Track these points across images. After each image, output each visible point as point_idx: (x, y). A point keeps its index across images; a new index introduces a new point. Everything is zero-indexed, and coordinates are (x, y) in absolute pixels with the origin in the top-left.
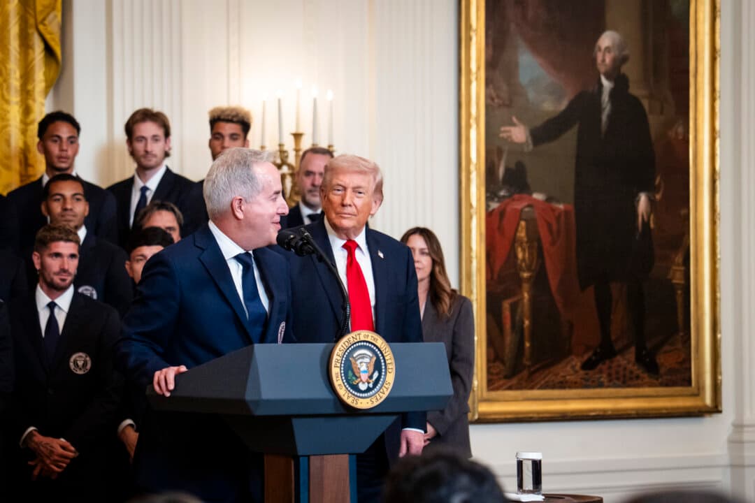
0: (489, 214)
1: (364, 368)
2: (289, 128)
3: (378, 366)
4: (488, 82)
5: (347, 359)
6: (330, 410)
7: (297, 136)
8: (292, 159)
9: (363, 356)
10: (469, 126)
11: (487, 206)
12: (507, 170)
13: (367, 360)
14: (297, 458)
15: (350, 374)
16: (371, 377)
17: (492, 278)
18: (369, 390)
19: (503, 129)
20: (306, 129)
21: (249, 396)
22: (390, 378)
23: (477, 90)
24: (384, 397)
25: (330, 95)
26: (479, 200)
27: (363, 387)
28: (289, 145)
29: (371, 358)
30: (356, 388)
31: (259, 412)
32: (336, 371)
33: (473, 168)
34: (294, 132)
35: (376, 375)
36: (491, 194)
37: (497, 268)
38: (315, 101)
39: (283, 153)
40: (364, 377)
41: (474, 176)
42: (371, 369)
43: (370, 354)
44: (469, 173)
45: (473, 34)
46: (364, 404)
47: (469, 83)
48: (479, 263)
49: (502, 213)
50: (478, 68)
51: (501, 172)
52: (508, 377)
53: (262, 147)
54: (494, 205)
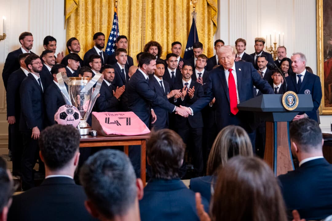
0: (325, 63)
1: (290, 100)
2: (273, 42)
3: (294, 100)
4: (324, 30)
5: (286, 98)
6: (282, 111)
7: (275, 44)
8: (274, 49)
9: (290, 97)
10: (319, 41)
11: (324, 61)
12: (329, 52)
13: (291, 98)
14: (274, 122)
15: (287, 102)
16: (292, 103)
17: (326, 78)
18: (292, 106)
19: (328, 41)
20: (277, 42)
21: (262, 107)
22: (297, 103)
23: (321, 32)
24: (296, 107)
25: (283, 34)
26: (322, 59)
27: (290, 105)
28: (273, 46)
29: (292, 98)
30: (289, 105)
31: (265, 111)
32: (283, 101)
33: (320, 51)
34: (274, 43)
35: (294, 102)
36: (325, 57)
37: (327, 75)
38: (279, 35)
39: (271, 48)
40: (291, 102)
41: (320, 53)
42: (293, 101)
43: (292, 97)
44: (319, 52)
45: (320, 18)
46: (291, 109)
47: (319, 30)
48: (322, 75)
49: (328, 62)
50: (321, 26)
51: (328, 52)
52: (330, 104)
53: (266, 47)
54: (326, 60)
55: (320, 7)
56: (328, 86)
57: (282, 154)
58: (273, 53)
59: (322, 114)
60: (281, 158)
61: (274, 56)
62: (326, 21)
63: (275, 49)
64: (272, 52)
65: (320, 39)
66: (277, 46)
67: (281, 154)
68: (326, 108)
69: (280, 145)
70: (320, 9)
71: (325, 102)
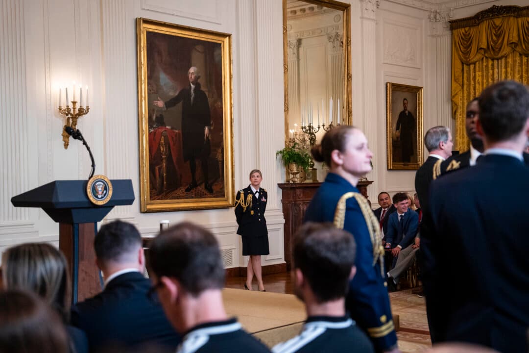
0: (150, 134)
1: (100, 189)
2: (71, 99)
3: (105, 188)
4: (149, 84)
5: (93, 186)
6: (87, 205)
7: (74, 103)
8: (72, 112)
9: (100, 185)
10: (142, 101)
11: (149, 131)
12: (156, 117)
13: (101, 186)
14: (73, 224)
15: (95, 191)
16: (103, 193)
17: (151, 158)
18: (102, 198)
19: (155, 102)
20: (78, 100)
22: (110, 193)
23: (144, 87)
24: (108, 200)
25: (87, 87)
26: (146, 129)
27: (100, 196)
28: (71, 106)
29: (103, 186)
30: (97, 197)
31: (58, 207)
32: (89, 190)
33: (143, 116)
34: (73, 101)
35: (105, 192)
36: (150, 126)
37: (153, 154)
38: (81, 89)
39: (68, 108)
40: (100, 193)
41: (144, 119)
42: (103, 189)
43: (102, 184)
44: (142, 118)
45: (142, 66)
46: (100, 203)
47: (141, 84)
48: (146, 152)
49: (155, 133)
50: (145, 79)
51: (154, 117)
52: (157, 195)
53: (60, 107)
54: (152, 130)
55: (142, 50)
56: (155, 169)
57: (86, 273)
58: (72, 118)
59: (146, 210)
60: (84, 280)
61: (72, 123)
62: (151, 71)
63: (74, 111)
64: (69, 116)
65: (143, 99)
66: (78, 106)
67: (84, 273)
68: (152, 201)
69: (83, 259)
70: (142, 52)
71: (150, 193)
